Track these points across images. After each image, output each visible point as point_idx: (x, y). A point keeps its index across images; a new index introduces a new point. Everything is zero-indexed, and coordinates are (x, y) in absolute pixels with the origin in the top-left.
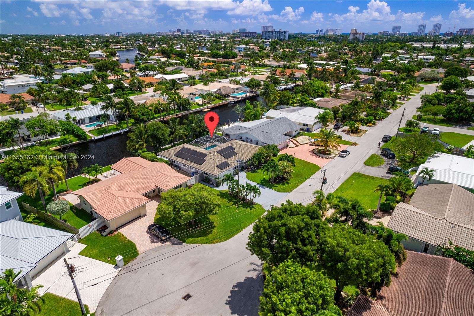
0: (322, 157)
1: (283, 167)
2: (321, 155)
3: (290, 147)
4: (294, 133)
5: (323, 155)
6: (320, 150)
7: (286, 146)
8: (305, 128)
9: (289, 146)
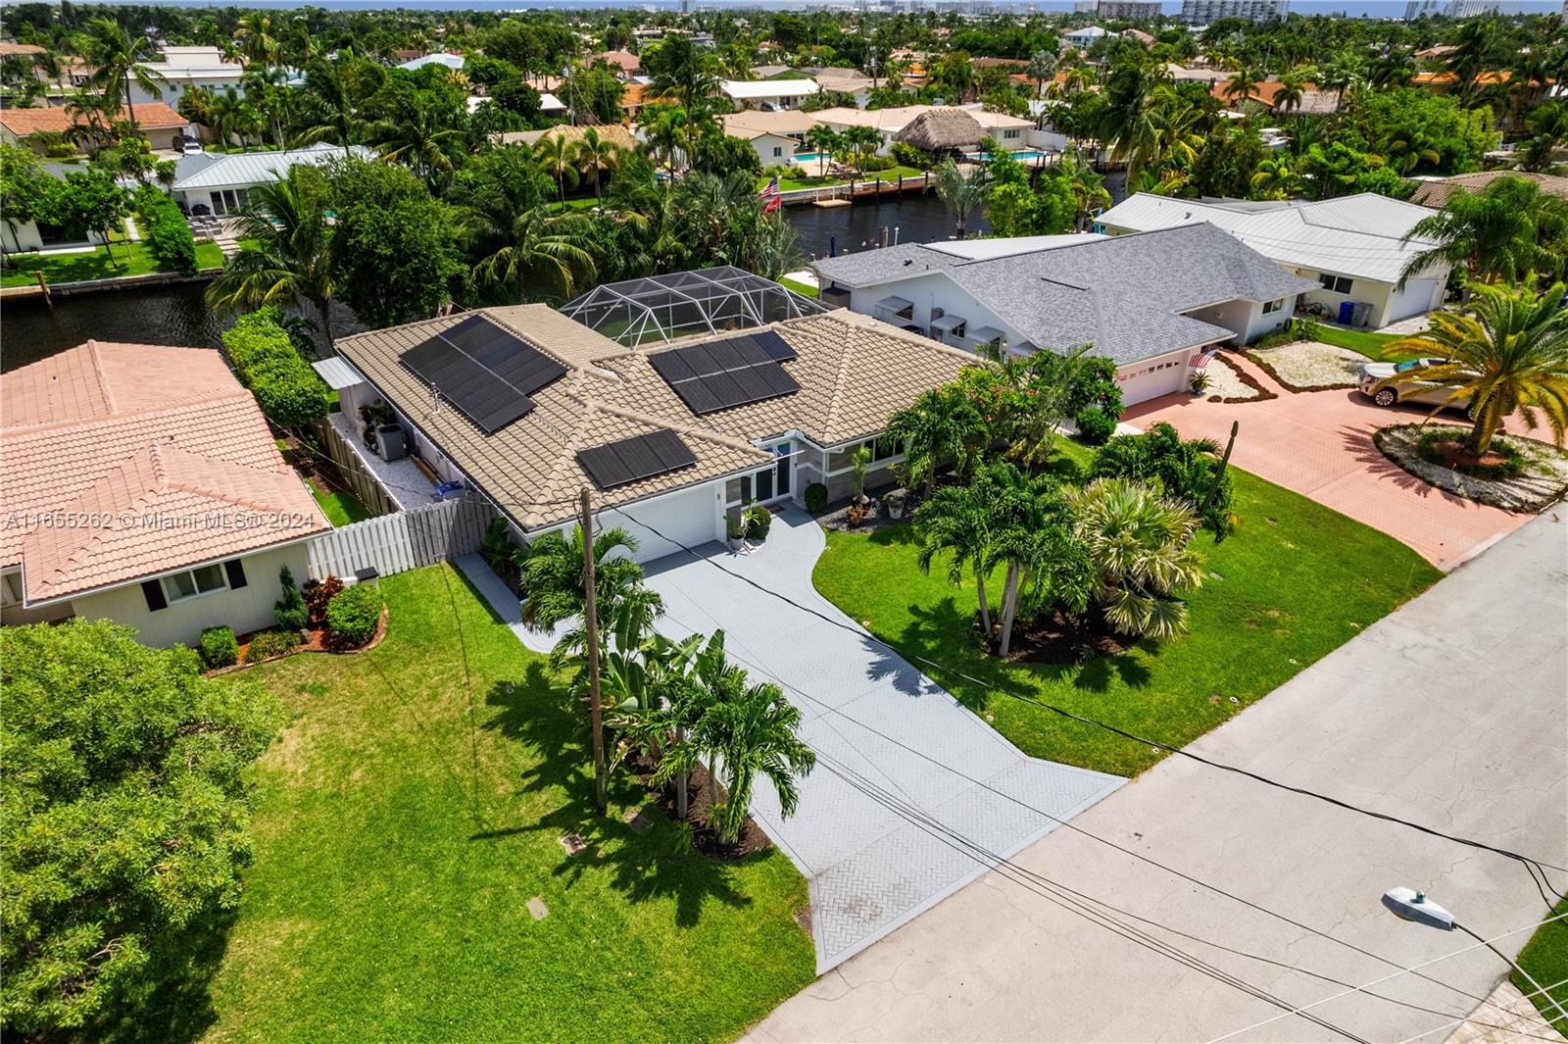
0: (1449, 492)
1: (1111, 531)
2: (1437, 473)
3: (1215, 399)
4: (1257, 321)
5: (1457, 479)
6: (1433, 437)
7: (1185, 386)
8: (1333, 299)
9: (1209, 392)
